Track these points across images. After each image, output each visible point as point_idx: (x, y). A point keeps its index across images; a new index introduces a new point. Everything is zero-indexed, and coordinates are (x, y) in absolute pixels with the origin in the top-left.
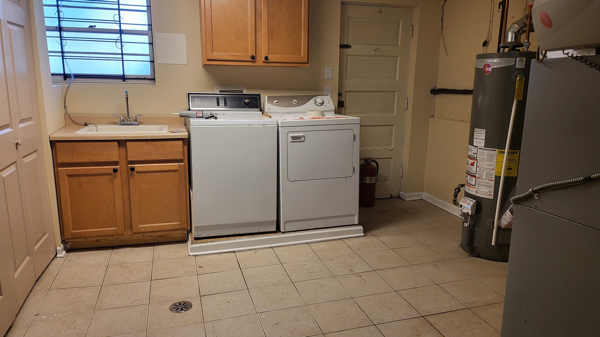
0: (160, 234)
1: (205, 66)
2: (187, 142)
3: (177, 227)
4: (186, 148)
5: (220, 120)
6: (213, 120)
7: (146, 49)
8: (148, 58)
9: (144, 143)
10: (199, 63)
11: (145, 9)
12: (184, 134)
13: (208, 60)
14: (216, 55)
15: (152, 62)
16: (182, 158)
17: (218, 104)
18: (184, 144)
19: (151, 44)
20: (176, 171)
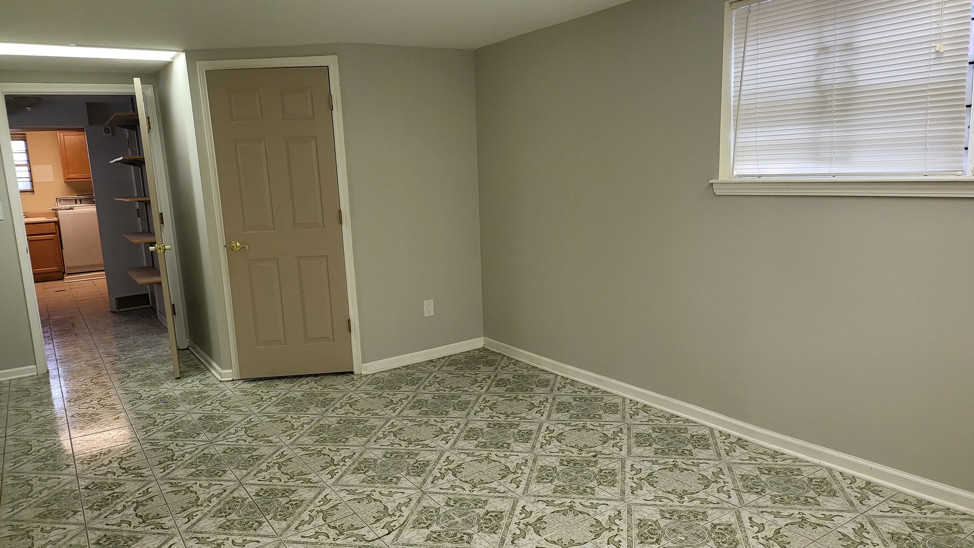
0: (47, 275)
1: (65, 182)
2: (57, 223)
3: (56, 270)
4: (57, 227)
5: (76, 210)
6: (71, 210)
7: (27, 174)
8: (28, 180)
9: (33, 225)
10: (62, 180)
11: (25, 151)
12: (56, 219)
13: (67, 179)
14: (71, 176)
15: (31, 181)
16: (55, 232)
17: (76, 203)
18: (56, 225)
19: (30, 171)
20: (52, 239)
